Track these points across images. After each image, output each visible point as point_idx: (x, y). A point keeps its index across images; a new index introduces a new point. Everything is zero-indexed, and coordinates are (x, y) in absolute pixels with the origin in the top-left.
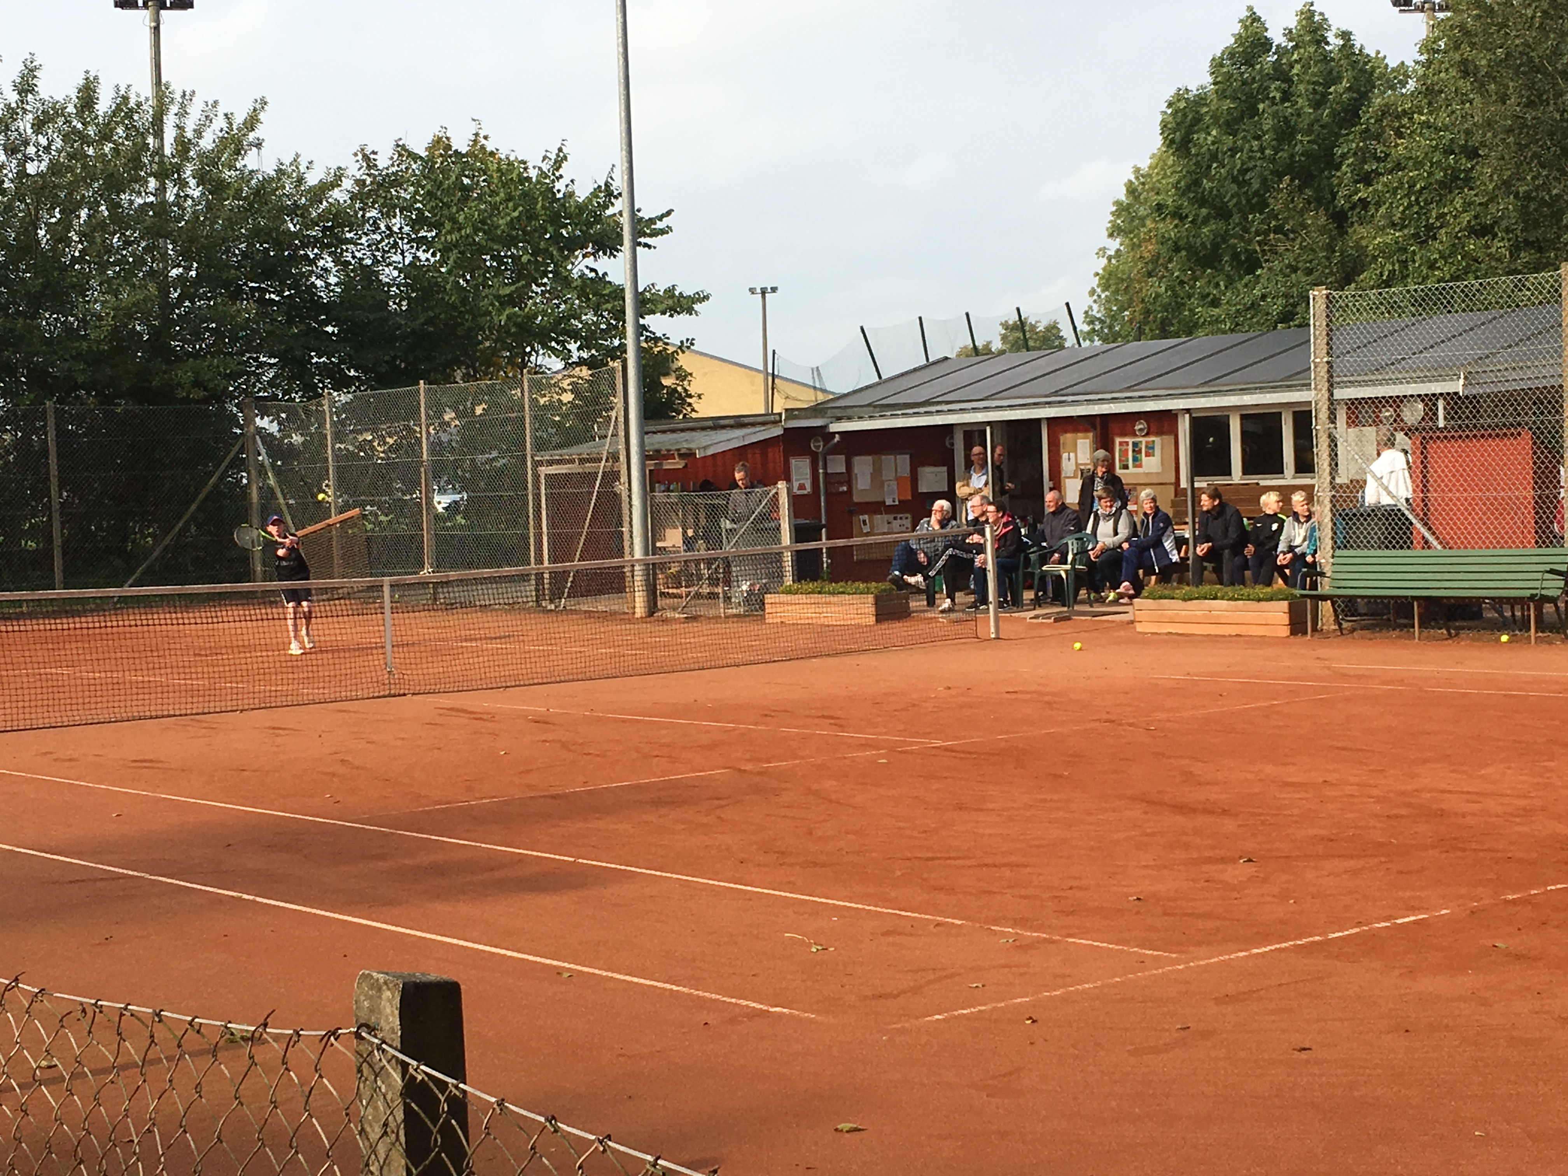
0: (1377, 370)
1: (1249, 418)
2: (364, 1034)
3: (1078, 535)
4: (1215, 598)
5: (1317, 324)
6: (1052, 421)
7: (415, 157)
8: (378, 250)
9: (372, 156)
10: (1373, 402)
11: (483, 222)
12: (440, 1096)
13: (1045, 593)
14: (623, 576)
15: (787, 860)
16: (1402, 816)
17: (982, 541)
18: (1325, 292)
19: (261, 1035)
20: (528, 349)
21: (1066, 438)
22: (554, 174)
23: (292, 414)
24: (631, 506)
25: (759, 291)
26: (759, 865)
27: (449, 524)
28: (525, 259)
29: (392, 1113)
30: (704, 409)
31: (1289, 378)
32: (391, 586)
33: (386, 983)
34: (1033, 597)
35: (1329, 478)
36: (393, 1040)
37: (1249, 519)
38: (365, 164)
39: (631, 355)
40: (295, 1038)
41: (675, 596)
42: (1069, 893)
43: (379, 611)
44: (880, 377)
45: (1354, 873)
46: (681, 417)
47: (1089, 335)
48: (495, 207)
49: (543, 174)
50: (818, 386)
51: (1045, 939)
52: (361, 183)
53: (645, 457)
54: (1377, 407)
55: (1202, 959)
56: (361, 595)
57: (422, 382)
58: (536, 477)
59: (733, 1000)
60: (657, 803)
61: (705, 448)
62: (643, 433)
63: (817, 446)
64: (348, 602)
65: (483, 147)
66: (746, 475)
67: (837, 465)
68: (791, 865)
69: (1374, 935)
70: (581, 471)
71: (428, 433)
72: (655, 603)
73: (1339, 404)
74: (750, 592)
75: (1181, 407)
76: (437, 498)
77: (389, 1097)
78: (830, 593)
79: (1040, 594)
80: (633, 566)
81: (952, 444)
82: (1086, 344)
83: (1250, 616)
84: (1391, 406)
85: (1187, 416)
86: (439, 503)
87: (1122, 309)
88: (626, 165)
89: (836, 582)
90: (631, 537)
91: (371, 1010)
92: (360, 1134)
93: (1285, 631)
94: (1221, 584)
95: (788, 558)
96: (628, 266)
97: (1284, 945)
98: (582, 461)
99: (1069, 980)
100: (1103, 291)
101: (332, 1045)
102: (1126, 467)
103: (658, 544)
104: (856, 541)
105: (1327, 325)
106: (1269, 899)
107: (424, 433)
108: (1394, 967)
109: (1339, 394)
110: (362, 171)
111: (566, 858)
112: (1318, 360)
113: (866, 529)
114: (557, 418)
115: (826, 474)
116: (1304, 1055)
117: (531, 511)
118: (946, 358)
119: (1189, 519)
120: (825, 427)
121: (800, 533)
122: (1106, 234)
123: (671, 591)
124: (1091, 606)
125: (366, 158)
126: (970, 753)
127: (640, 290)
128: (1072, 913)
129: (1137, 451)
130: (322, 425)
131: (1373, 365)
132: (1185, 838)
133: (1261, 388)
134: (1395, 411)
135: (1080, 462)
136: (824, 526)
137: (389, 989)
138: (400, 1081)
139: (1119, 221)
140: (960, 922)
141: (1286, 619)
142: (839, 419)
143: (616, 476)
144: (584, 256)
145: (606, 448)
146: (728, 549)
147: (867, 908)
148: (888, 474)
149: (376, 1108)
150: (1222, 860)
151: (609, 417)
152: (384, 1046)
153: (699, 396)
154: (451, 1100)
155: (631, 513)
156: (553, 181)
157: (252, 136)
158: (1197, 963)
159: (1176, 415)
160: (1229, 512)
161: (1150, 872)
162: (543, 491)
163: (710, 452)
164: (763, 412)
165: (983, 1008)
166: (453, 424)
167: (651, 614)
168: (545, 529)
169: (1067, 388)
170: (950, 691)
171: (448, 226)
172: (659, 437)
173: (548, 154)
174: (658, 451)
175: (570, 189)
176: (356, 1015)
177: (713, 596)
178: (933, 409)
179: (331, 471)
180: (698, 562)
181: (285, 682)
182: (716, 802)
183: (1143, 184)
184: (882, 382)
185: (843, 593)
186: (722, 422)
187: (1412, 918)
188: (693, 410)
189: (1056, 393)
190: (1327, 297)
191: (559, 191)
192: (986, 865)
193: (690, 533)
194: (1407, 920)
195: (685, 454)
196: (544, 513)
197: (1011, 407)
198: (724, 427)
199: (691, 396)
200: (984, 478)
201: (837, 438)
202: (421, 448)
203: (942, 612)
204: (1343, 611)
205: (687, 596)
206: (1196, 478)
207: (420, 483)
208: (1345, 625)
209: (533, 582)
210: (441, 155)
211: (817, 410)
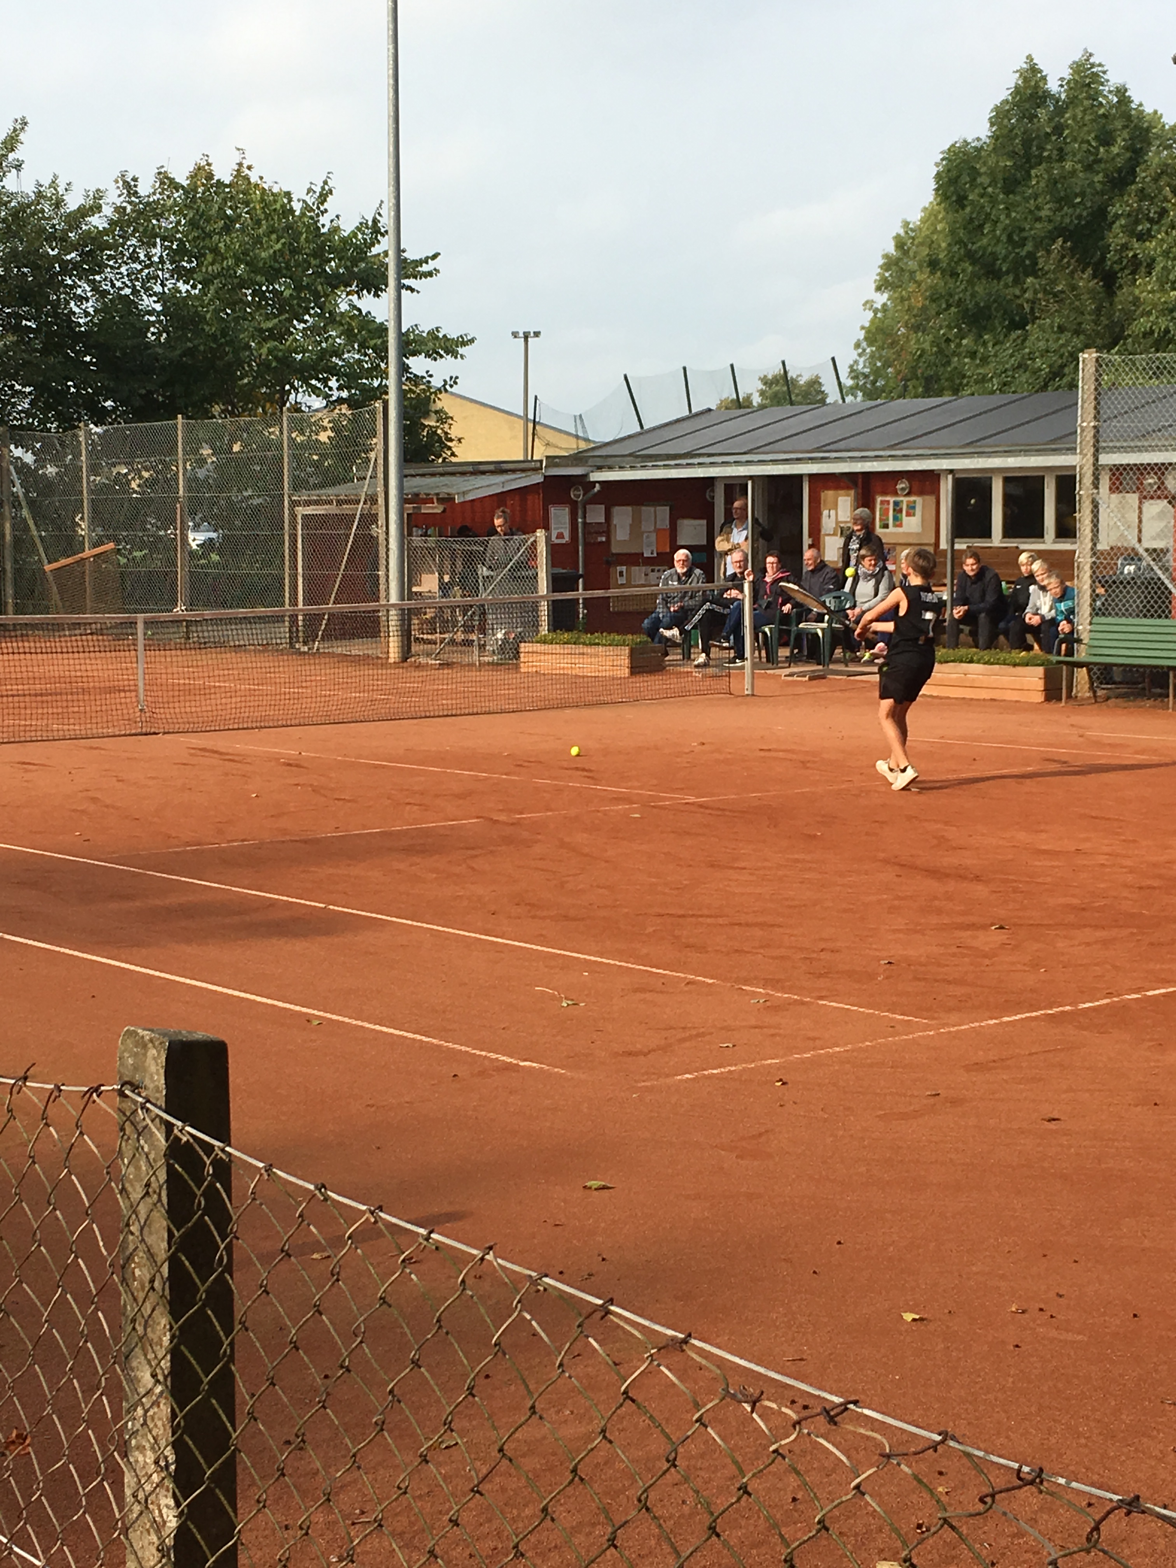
0: (1144, 436)
1: (1012, 480)
2: (127, 1092)
3: (835, 594)
4: (971, 661)
5: (1086, 387)
6: (812, 477)
7: (177, 187)
8: (137, 279)
9: (132, 183)
10: (1139, 469)
11: (245, 254)
12: (205, 1158)
13: (800, 651)
14: (376, 621)
15: (539, 913)
16: (1154, 888)
17: (740, 597)
18: (1095, 355)
19: (21, 1087)
20: (287, 387)
21: (828, 495)
22: (318, 208)
23: (47, 446)
24: (388, 550)
25: (521, 335)
26: (510, 917)
27: (203, 561)
28: (287, 293)
29: (154, 1173)
30: (465, 453)
31: (1053, 441)
32: (145, 623)
33: (151, 1040)
34: (788, 654)
35: (1090, 545)
36: (157, 1099)
37: (1008, 582)
38: (125, 191)
39: (392, 397)
40: (56, 1093)
41: (430, 642)
42: (823, 955)
43: (132, 647)
44: (642, 426)
45: (1106, 943)
46: (440, 460)
47: (853, 390)
48: (258, 240)
49: (307, 207)
50: (580, 434)
51: (796, 1000)
52: (121, 210)
53: (403, 500)
54: (1142, 474)
55: (954, 1026)
56: (115, 631)
57: (180, 416)
58: (293, 516)
59: (484, 1053)
60: (409, 850)
61: (464, 493)
62: (402, 477)
63: (578, 495)
64: (100, 638)
65: (247, 178)
66: (506, 522)
67: (596, 515)
68: (543, 918)
69: (1125, 1006)
70: (338, 512)
71: (185, 468)
72: (409, 648)
73: (1103, 469)
74: (505, 641)
75: (945, 467)
76: (191, 536)
77: (152, 1156)
78: (584, 644)
79: (796, 651)
80: (388, 611)
81: (713, 498)
82: (849, 399)
83: (1006, 681)
84: (1156, 474)
85: (950, 477)
86: (194, 540)
87: (887, 364)
88: (393, 201)
89: (592, 634)
90: (387, 581)
91: (136, 1068)
92: (121, 1193)
93: (1040, 697)
94: (977, 647)
95: (544, 607)
96: (392, 305)
97: (1034, 1014)
98: (340, 503)
99: (818, 1042)
100: (869, 346)
101: (94, 1102)
102: (886, 526)
103: (414, 589)
104: (612, 592)
105: (1096, 389)
106: (1019, 967)
107: (181, 468)
108: (1143, 1040)
109: (1106, 459)
110: (122, 198)
111: (317, 904)
112: (1085, 424)
113: (622, 581)
114: (315, 457)
115: (585, 523)
116: (1052, 1126)
117: (287, 551)
118: (710, 410)
119: (948, 581)
120: (586, 476)
121: (558, 583)
122: (873, 286)
123: (425, 637)
124: (847, 666)
125: (126, 185)
126: (723, 810)
127: (404, 330)
128: (820, 976)
129: (898, 510)
130: (77, 455)
131: (1140, 431)
132: (937, 903)
133: (1025, 451)
134: (1159, 479)
135: (840, 519)
136: (581, 576)
137: (154, 1047)
138: (163, 1142)
139: (887, 274)
140: (711, 981)
141: (1040, 685)
142: (600, 468)
143: (374, 518)
144: (348, 294)
145: (365, 489)
146: (484, 595)
147: (618, 963)
148: (647, 526)
149: (138, 1168)
150: (972, 926)
151: (368, 460)
152: (148, 1105)
153: (459, 440)
154: (217, 1163)
155: (388, 556)
156: (318, 215)
157: (11, 156)
158: (947, 1030)
159: (938, 476)
160: (988, 576)
161: (901, 936)
162: (300, 532)
163: (470, 497)
164: (521, 458)
165: (733, 1068)
166: (209, 461)
167: (404, 659)
168: (300, 570)
169: (829, 444)
170: (703, 747)
171: (210, 258)
172: (418, 481)
173: (313, 187)
174: (417, 495)
175: (335, 224)
176: (119, 1072)
177: (468, 643)
178: (696, 461)
179: (85, 504)
180: (453, 609)
181: (34, 717)
182: (470, 852)
183: (913, 238)
184: (644, 432)
185: (598, 644)
186: (482, 468)
187: (1163, 991)
188: (453, 454)
189: (818, 450)
190: (1097, 360)
191: (323, 226)
192: (740, 924)
193: (447, 578)
194: (1157, 992)
195: (443, 499)
196: (300, 554)
197: (775, 462)
198: (483, 473)
199: (451, 440)
200: (745, 533)
201: (598, 487)
202: (177, 484)
203: (697, 666)
204: (1098, 678)
205: (441, 642)
206: (956, 540)
207: (176, 520)
208: (1100, 693)
209: (287, 624)
210: (203, 185)
211: (578, 458)
